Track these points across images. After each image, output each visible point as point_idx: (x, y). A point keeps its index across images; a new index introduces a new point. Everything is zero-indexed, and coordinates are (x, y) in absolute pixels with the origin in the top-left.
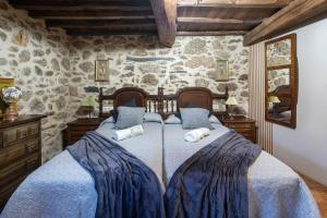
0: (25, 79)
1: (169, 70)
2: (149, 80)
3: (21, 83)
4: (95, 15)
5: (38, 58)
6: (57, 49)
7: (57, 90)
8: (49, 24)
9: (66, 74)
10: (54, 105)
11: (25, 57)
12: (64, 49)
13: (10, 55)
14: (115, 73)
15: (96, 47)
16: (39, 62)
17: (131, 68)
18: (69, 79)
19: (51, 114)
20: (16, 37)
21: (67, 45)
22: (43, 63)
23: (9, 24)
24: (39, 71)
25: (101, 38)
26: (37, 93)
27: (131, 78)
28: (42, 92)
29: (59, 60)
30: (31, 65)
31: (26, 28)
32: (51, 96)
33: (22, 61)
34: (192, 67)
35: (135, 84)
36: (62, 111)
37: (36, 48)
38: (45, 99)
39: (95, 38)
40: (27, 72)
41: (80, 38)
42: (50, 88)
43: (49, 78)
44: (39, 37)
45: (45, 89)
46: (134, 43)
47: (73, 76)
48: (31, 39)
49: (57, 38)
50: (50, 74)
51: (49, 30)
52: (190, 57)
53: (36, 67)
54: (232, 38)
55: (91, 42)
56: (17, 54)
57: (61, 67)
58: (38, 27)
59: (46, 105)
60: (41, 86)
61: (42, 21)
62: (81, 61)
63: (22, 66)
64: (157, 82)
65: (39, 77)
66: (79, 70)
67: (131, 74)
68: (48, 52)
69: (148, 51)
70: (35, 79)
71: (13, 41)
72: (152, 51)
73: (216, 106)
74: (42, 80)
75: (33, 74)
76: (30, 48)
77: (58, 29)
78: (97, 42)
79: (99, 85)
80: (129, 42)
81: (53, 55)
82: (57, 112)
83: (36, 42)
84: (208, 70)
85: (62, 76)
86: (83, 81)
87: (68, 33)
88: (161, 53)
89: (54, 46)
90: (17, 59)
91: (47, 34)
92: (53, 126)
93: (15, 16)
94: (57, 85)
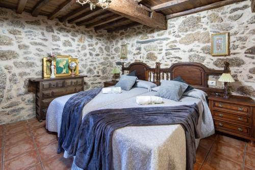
0: (84, 58)
1: (164, 48)
2: (151, 56)
3: (82, 60)
4: (106, 21)
5: (91, 48)
6: (102, 41)
7: (102, 64)
8: (97, 29)
9: (107, 55)
10: (100, 71)
11: (84, 48)
12: (106, 41)
13: (77, 48)
14: (131, 53)
15: (121, 37)
16: (91, 50)
17: (139, 49)
18: (110, 57)
19: (98, 76)
20: (80, 39)
21: (108, 38)
22: (94, 50)
23: (76, 34)
24: (91, 54)
25: (123, 31)
26: (90, 65)
27: (139, 56)
28: (92, 65)
29: (103, 48)
30: (87, 51)
31: (84, 34)
32: (99, 67)
33: (82, 50)
34: (186, 44)
35: (142, 60)
36: (105, 75)
37: (89, 43)
38: (95, 68)
39: (120, 31)
40: (85, 55)
41: (114, 33)
42: (97, 62)
43: (97, 57)
44: (91, 37)
45: (94, 63)
46: (140, 30)
47: (112, 56)
48: (86, 38)
49: (102, 36)
50: (97, 55)
51: (96, 32)
52: (183, 35)
53: (90, 52)
54: (234, 6)
55: (119, 34)
56: (80, 47)
57: (104, 51)
58: (90, 32)
59: (95, 71)
60: (92, 61)
61: (92, 29)
62: (115, 47)
63: (82, 52)
64: (156, 58)
65: (91, 57)
66: (114, 52)
67: (139, 53)
68: (97, 44)
69: (149, 35)
70: (89, 58)
71: (78, 41)
72: (152, 34)
73: (212, 82)
74: (93, 58)
75: (88, 55)
76: (86, 43)
77: (102, 30)
78: (122, 34)
79: (122, 61)
80: (138, 31)
81: (99, 45)
82: (102, 75)
83: (90, 40)
84: (202, 45)
85: (105, 56)
86: (115, 59)
87: (108, 32)
88: (158, 35)
89: (100, 40)
90: (80, 49)
91: (96, 34)
92: (100, 83)
93: (79, 29)
94: (102, 61)
